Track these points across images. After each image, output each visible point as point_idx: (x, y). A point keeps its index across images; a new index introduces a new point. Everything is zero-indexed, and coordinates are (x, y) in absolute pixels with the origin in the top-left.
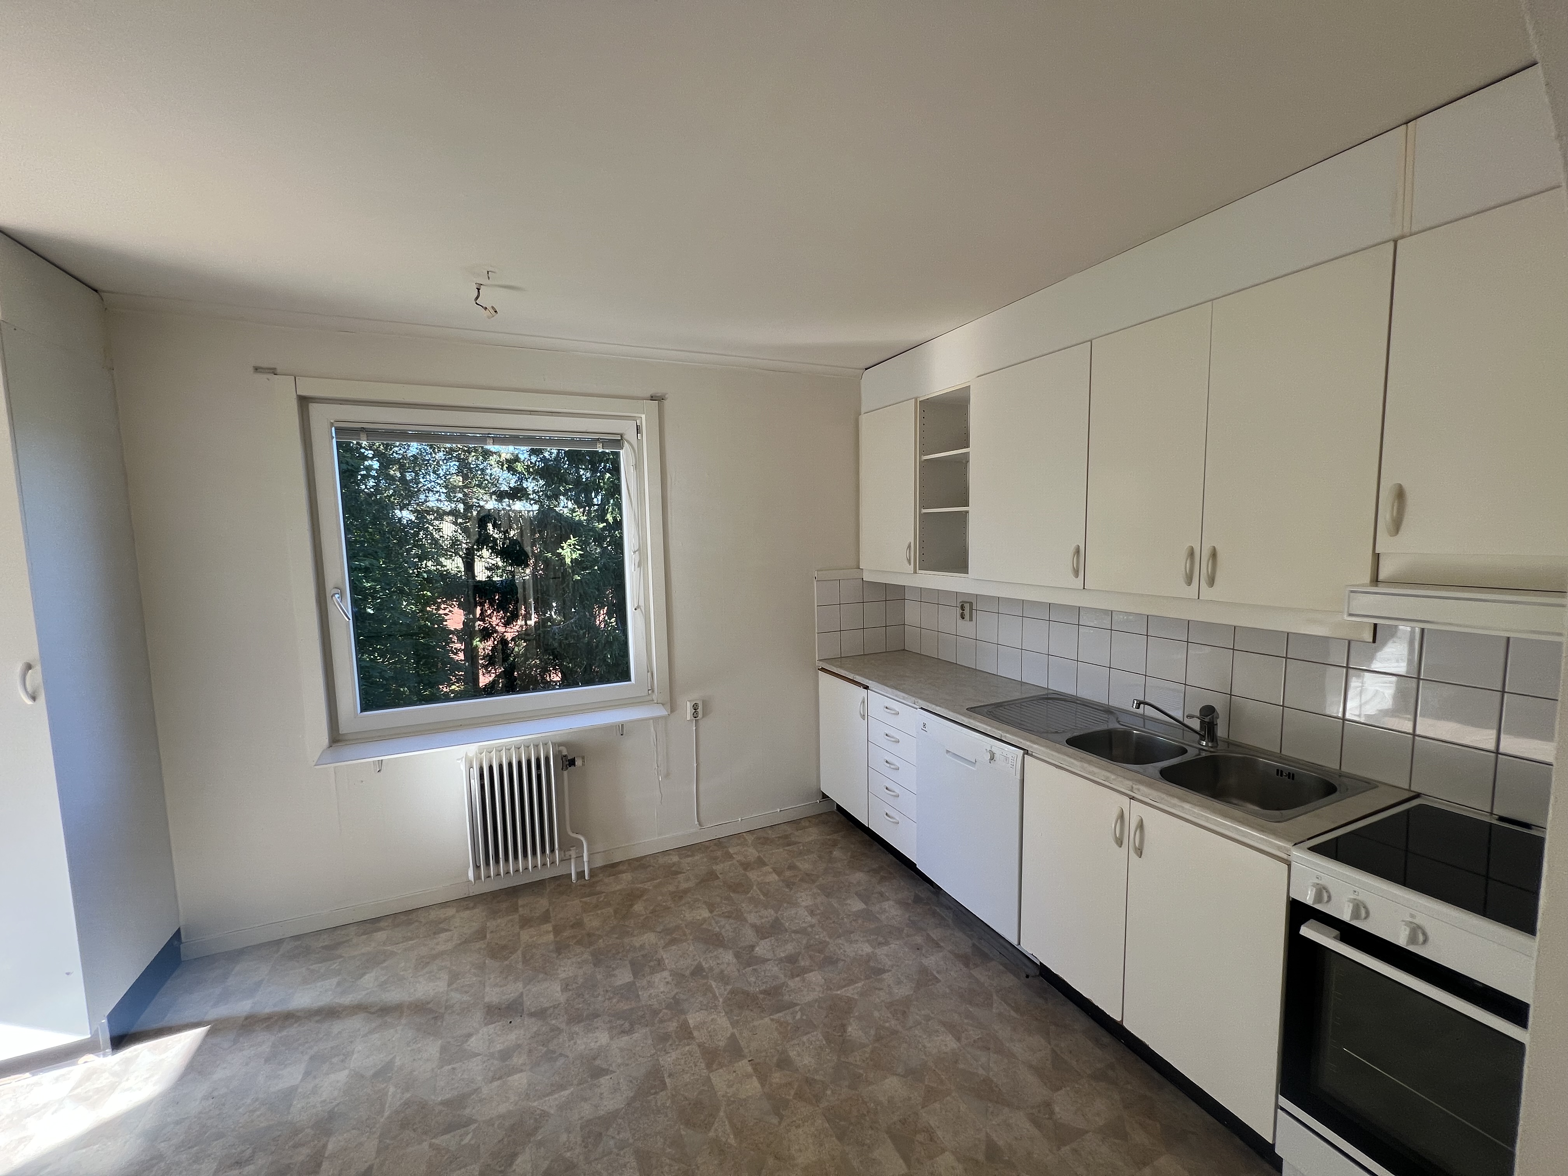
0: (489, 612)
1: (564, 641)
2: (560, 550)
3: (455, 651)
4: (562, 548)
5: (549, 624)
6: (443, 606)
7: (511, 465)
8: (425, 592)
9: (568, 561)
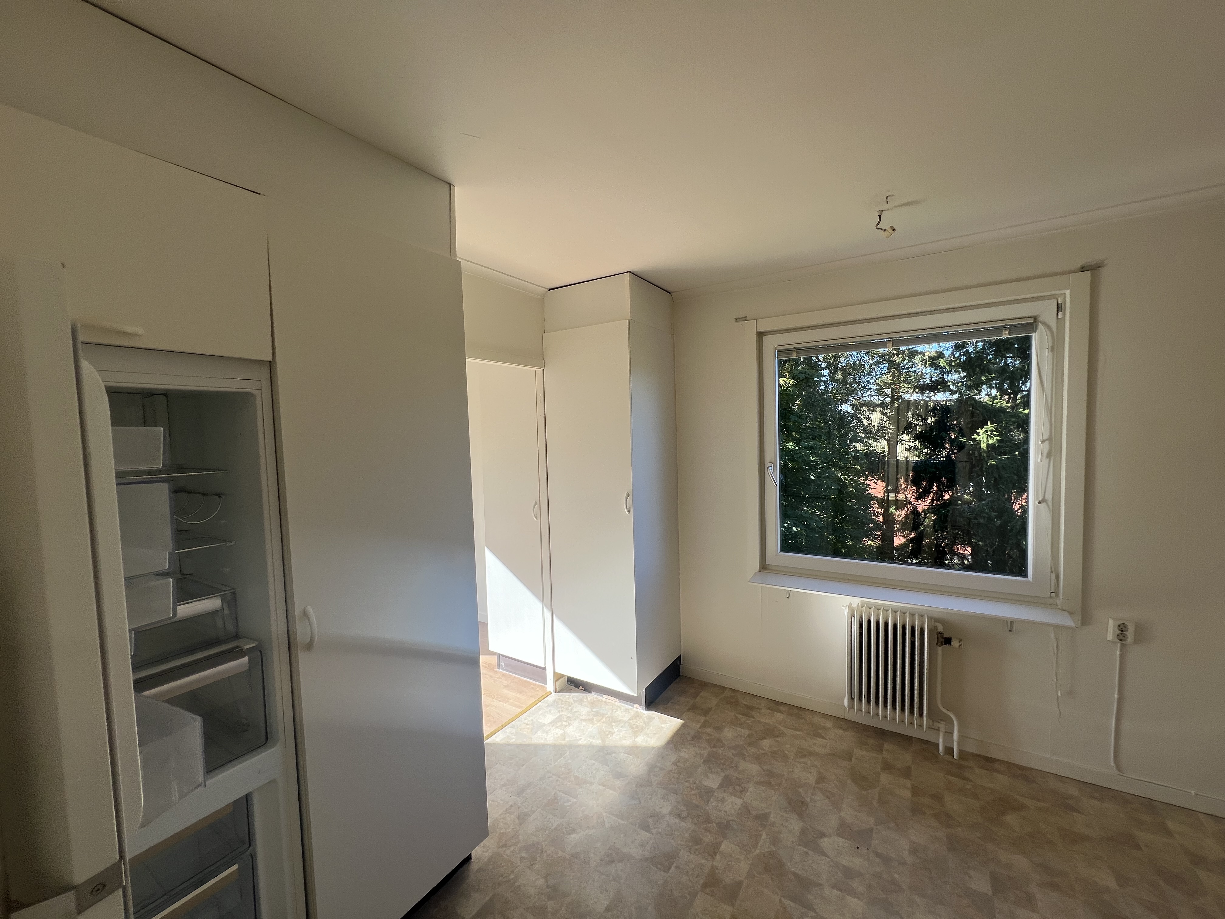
0: (903, 486)
1: (973, 521)
2: (976, 436)
3: (876, 514)
4: (978, 434)
5: (959, 502)
6: (869, 478)
7: (933, 362)
8: (855, 467)
9: (983, 446)
